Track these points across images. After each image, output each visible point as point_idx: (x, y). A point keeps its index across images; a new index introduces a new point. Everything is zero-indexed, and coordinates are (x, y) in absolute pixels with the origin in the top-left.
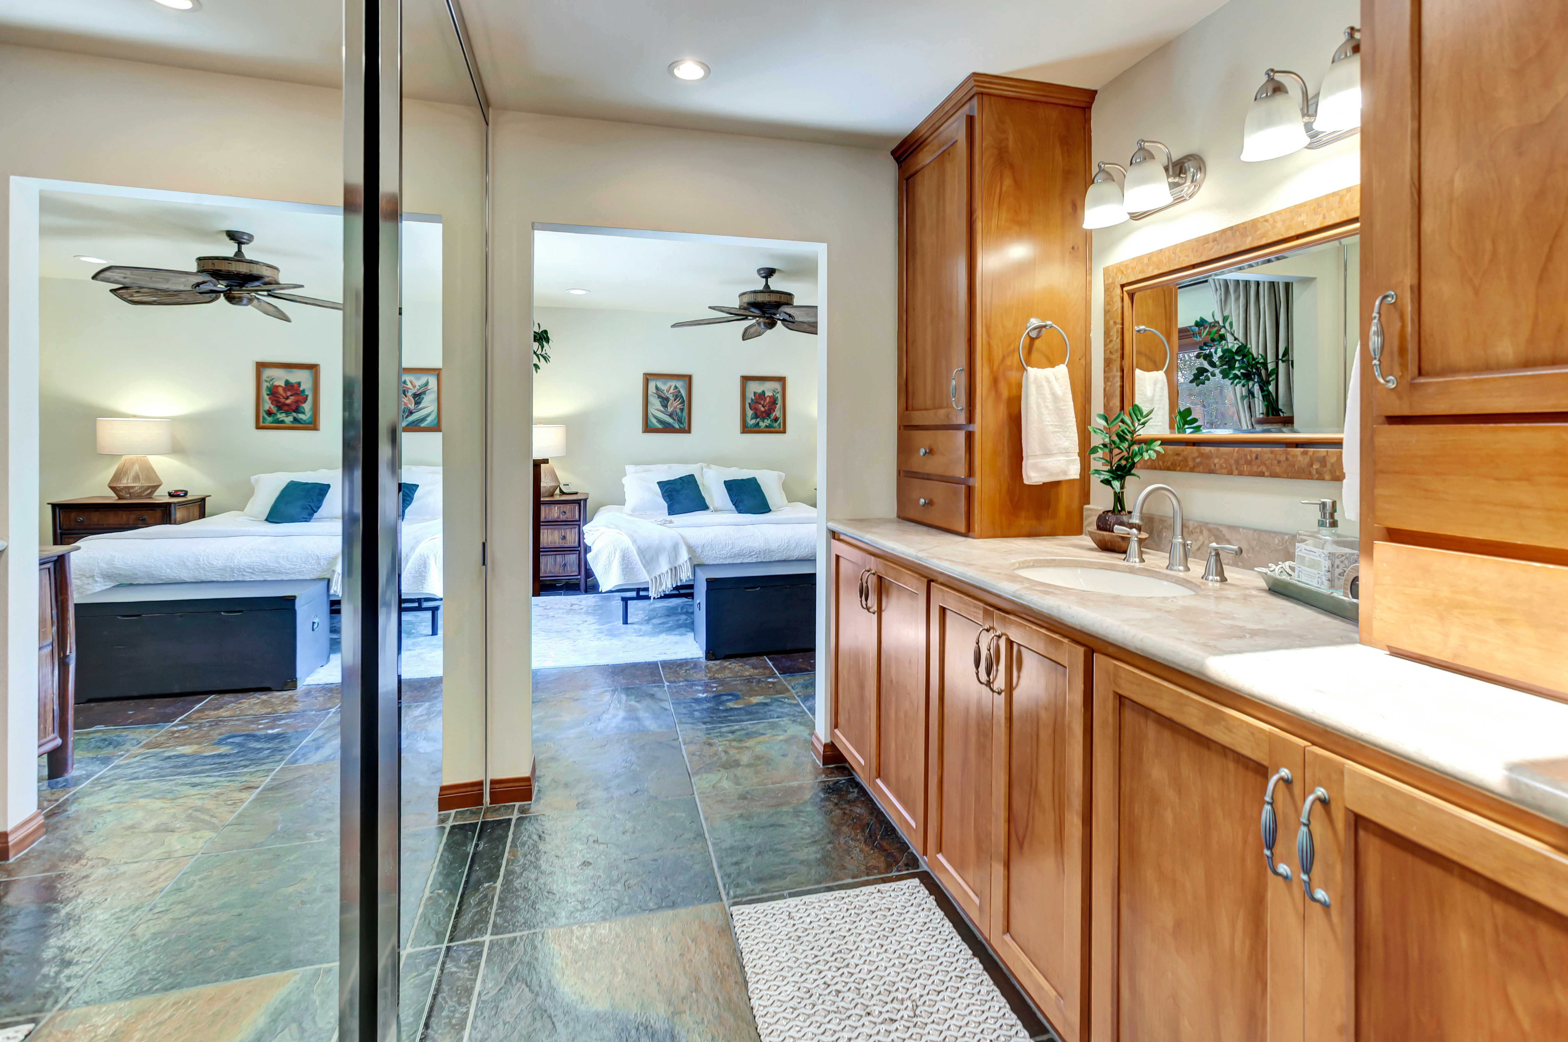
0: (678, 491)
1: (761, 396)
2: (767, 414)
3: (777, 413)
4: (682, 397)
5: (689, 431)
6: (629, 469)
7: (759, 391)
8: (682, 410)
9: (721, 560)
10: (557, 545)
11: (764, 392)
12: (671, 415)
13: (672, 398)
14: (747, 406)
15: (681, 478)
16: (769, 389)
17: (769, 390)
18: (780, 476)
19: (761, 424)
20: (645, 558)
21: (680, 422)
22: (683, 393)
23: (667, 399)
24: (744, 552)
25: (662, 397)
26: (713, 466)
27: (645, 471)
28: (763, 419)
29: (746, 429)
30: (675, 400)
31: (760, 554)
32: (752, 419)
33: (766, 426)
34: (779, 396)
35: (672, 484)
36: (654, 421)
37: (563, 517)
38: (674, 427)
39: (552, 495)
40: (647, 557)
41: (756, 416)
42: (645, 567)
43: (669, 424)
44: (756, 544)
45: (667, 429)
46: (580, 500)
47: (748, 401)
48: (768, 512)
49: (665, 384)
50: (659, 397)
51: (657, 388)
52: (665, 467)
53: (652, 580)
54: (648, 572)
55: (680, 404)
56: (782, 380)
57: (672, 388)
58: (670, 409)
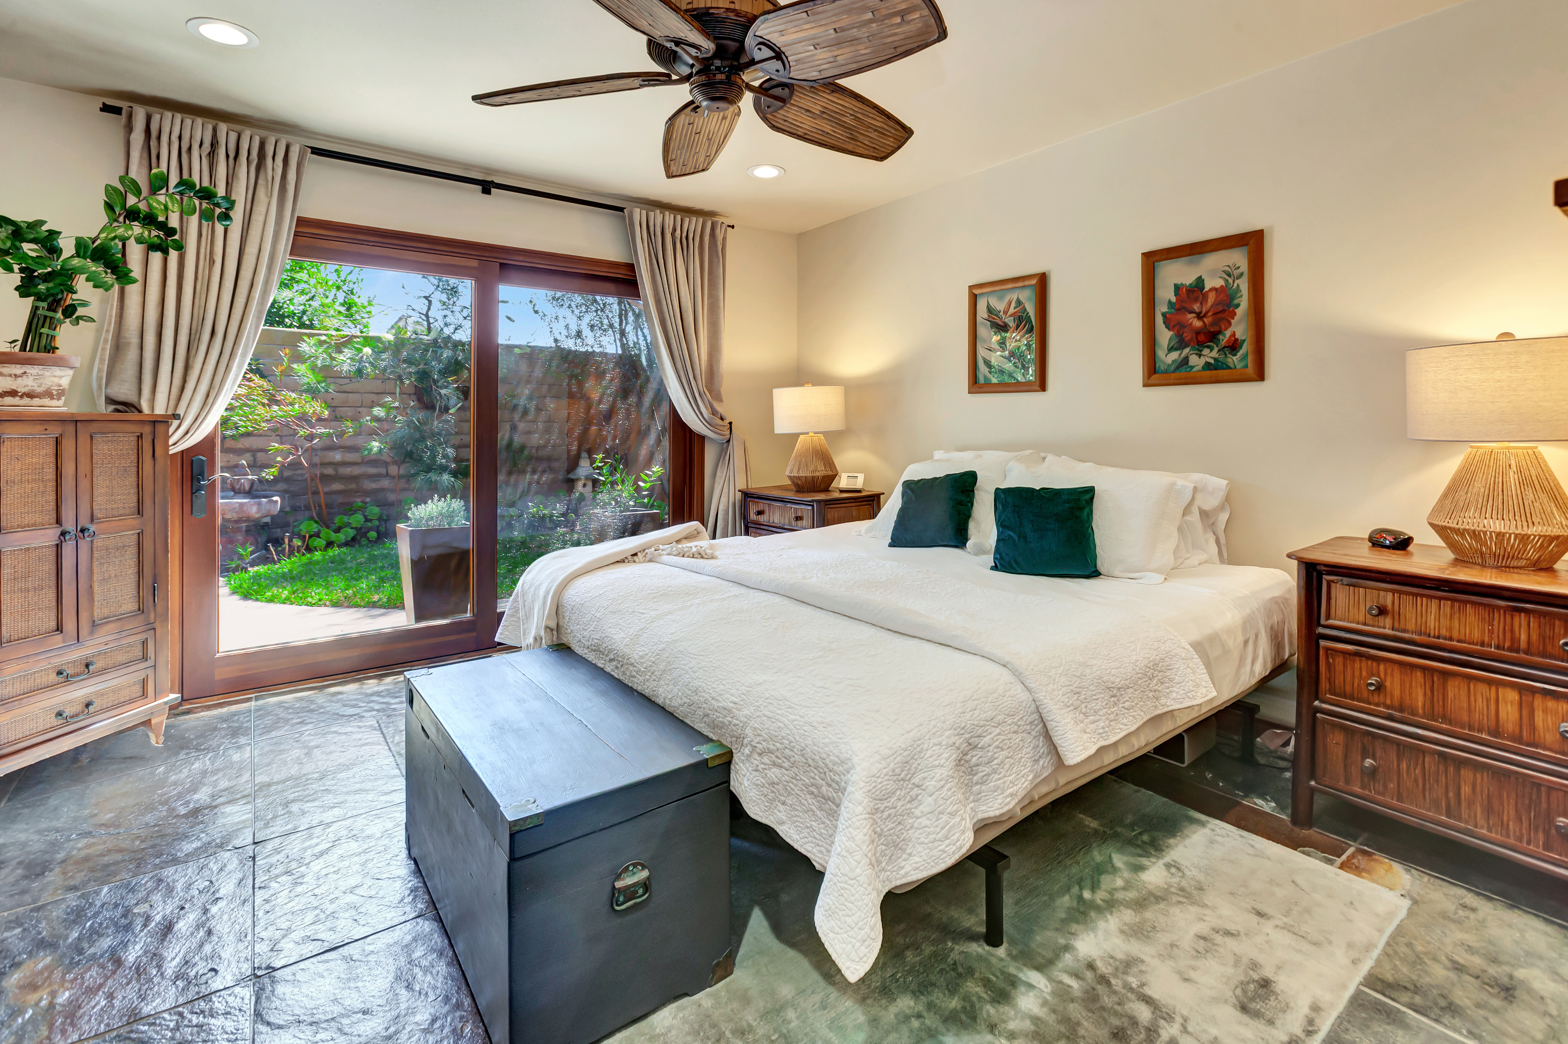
1: (1191, 294)
2: (1209, 335)
3: (1239, 328)
4: (1028, 318)
5: (1043, 386)
7: (1189, 281)
8: (1029, 344)
11: (1200, 281)
12: (1012, 356)
13: (1013, 324)
14: (1159, 320)
16: (1214, 269)
17: (1213, 273)
19: (1194, 360)
21: (1027, 368)
22: (1033, 311)
23: (1005, 327)
25: (998, 325)
28: (1200, 349)
29: (1155, 375)
30: (1018, 326)
32: (1171, 351)
33: (1208, 366)
34: (1245, 285)
36: (987, 372)
38: (1017, 381)
41: (1180, 344)
43: (1009, 376)
45: (1007, 384)
47: (1162, 308)
49: (1002, 299)
50: (994, 325)
51: (989, 308)
55: (1027, 333)
56: (1253, 242)
57: (1013, 304)
58: (1011, 346)
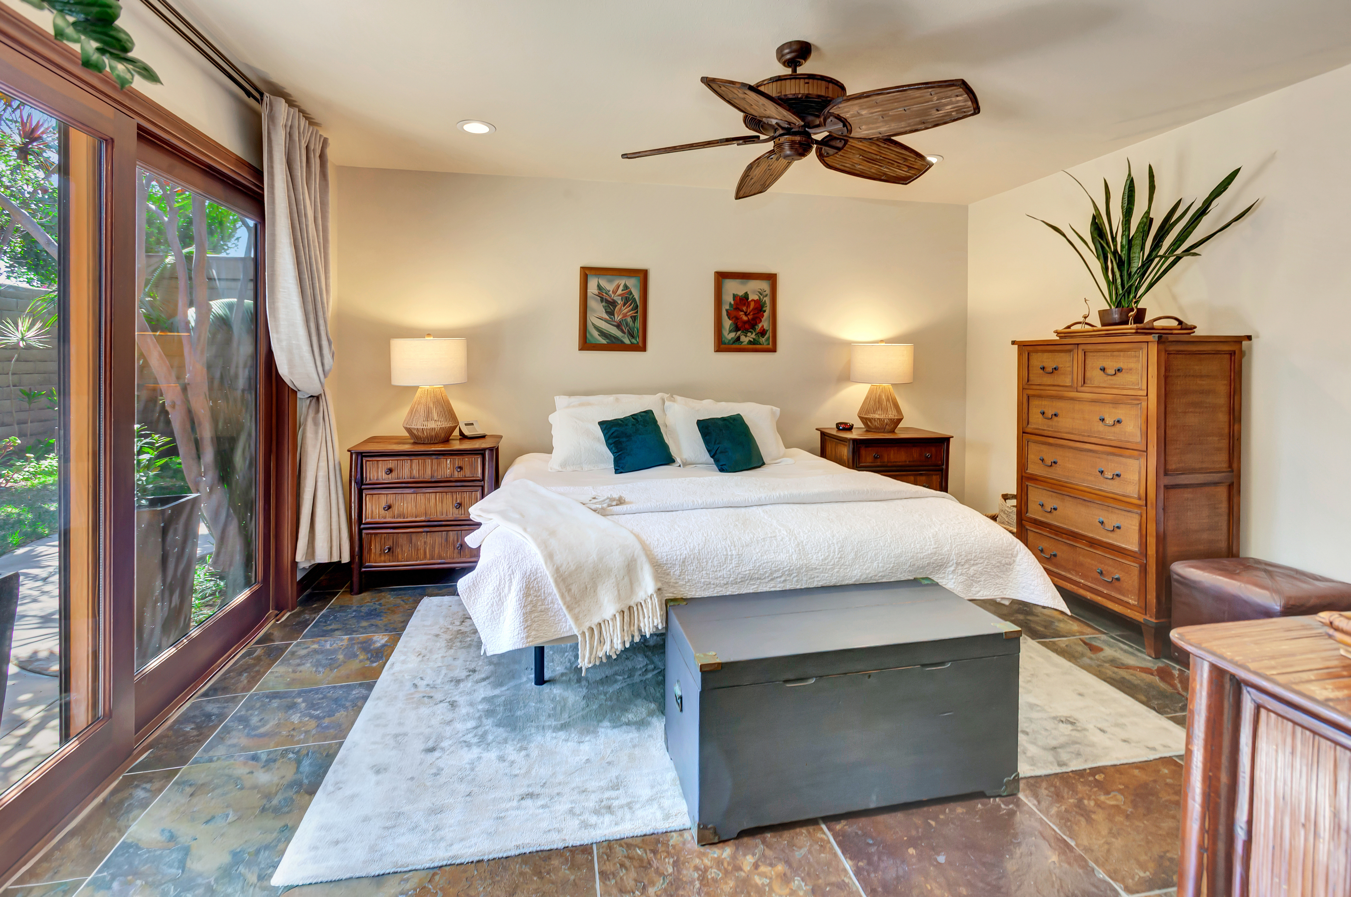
0: (629, 437)
1: (742, 301)
2: (751, 325)
3: (765, 323)
4: (634, 301)
5: (643, 348)
6: (560, 401)
7: (741, 293)
8: (634, 319)
9: (719, 589)
10: (450, 517)
11: (746, 295)
12: (618, 326)
13: (619, 301)
14: (724, 313)
15: (634, 416)
16: (753, 289)
17: (754, 292)
18: (773, 413)
19: (743, 338)
20: (569, 590)
21: (632, 335)
22: (636, 294)
23: (613, 303)
24: (761, 572)
25: (607, 301)
26: (678, 398)
27: (582, 405)
28: (746, 331)
29: (721, 346)
30: (625, 304)
31: (790, 575)
32: (730, 331)
33: (750, 342)
34: (767, 300)
35: (620, 425)
36: (596, 334)
37: (458, 475)
38: (622, 342)
39: (447, 440)
40: (574, 588)
41: (736, 328)
42: (570, 609)
43: (616, 338)
44: (782, 557)
45: (614, 345)
46: (484, 450)
47: (726, 307)
48: (759, 467)
49: (610, 281)
50: (602, 300)
51: (599, 287)
52: (611, 398)
53: (584, 633)
54: (576, 619)
55: (632, 310)
56: (771, 278)
57: (621, 288)
58: (618, 318)
